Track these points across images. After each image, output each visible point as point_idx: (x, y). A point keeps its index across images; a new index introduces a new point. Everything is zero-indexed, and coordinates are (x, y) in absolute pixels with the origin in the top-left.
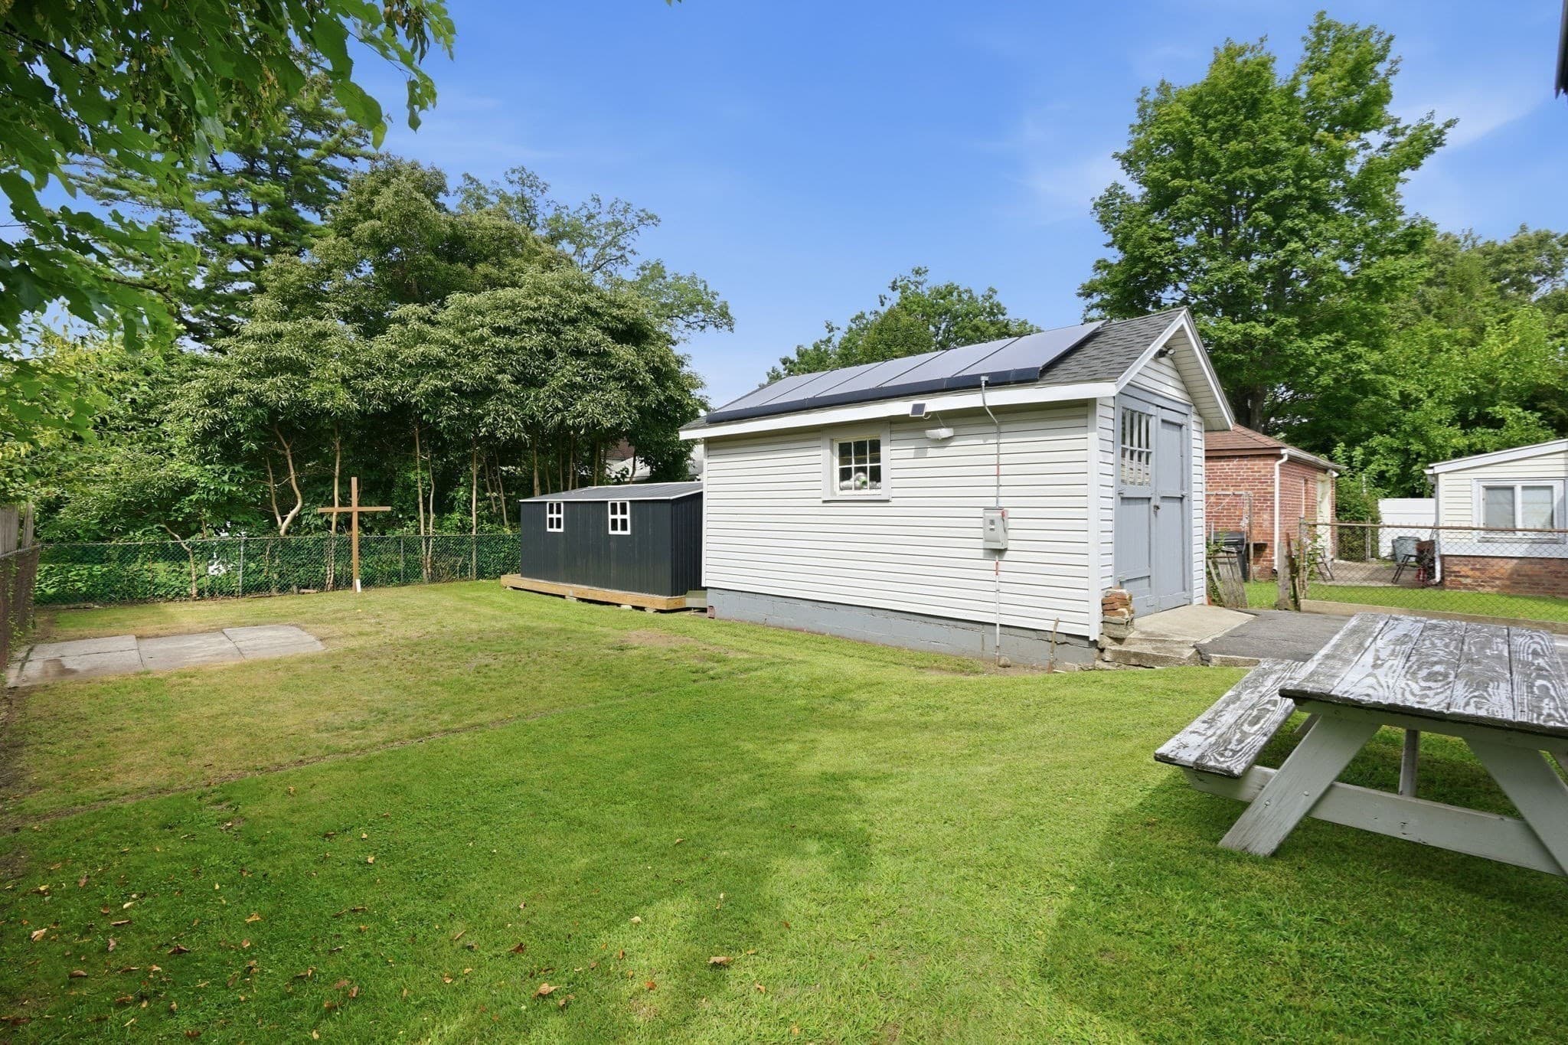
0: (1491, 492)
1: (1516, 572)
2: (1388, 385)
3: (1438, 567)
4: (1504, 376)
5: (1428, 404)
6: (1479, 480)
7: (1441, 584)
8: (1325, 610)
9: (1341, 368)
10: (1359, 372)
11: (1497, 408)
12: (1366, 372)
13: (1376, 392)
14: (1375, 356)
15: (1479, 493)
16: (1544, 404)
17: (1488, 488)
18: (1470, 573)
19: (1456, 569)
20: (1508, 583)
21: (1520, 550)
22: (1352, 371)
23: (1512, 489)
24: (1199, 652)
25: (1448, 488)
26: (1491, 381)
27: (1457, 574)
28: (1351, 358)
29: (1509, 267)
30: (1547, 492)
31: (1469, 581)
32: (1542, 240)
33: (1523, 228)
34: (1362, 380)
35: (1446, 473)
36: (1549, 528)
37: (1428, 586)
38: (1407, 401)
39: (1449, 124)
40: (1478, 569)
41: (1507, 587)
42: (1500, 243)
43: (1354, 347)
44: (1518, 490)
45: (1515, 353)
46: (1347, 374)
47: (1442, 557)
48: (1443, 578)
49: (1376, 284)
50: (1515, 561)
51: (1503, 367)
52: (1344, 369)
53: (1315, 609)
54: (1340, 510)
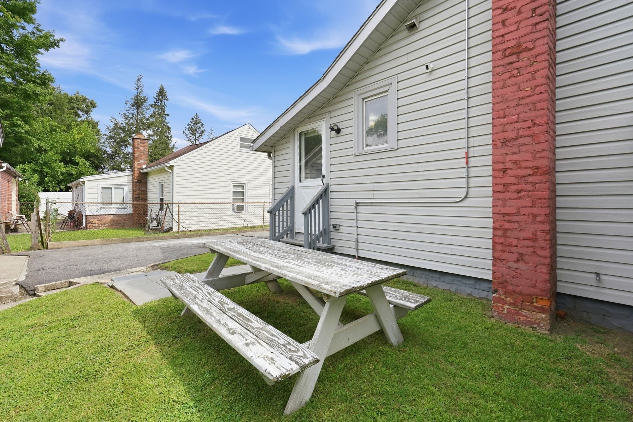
0: (104, 189)
1: (113, 220)
2: (33, 141)
3: (84, 221)
4: (79, 146)
5: (51, 153)
6: (100, 184)
7: (86, 228)
8: (62, 246)
9: (9, 129)
10: (19, 132)
11: (76, 158)
12: (22, 133)
13: (26, 144)
14: (27, 127)
15: (100, 189)
16: (91, 159)
17: (103, 188)
18: (97, 222)
19: (91, 220)
20: (110, 224)
21: (114, 212)
22: (15, 131)
23: (111, 188)
24: (22, 287)
25: (89, 187)
26: (75, 147)
27: (92, 223)
28: (16, 125)
29: (74, 105)
30: (122, 190)
31: (97, 225)
32: (84, 100)
33: (78, 93)
34: (21, 136)
35: (88, 181)
36: (122, 202)
37: (80, 229)
38: (40, 150)
39: (62, 40)
40: (100, 220)
41: (110, 226)
42: (70, 95)
43: (17, 120)
44: (113, 189)
45: (82, 138)
46: (12, 132)
47: (86, 216)
48: (86, 225)
49: (29, 94)
50: (112, 216)
51: (78, 143)
52: (11, 130)
53: (57, 247)
54: (20, 197)
